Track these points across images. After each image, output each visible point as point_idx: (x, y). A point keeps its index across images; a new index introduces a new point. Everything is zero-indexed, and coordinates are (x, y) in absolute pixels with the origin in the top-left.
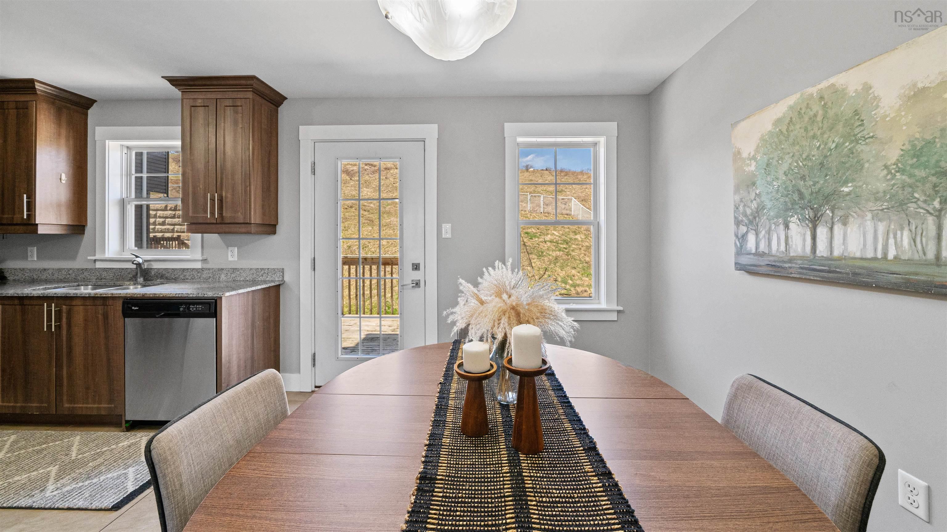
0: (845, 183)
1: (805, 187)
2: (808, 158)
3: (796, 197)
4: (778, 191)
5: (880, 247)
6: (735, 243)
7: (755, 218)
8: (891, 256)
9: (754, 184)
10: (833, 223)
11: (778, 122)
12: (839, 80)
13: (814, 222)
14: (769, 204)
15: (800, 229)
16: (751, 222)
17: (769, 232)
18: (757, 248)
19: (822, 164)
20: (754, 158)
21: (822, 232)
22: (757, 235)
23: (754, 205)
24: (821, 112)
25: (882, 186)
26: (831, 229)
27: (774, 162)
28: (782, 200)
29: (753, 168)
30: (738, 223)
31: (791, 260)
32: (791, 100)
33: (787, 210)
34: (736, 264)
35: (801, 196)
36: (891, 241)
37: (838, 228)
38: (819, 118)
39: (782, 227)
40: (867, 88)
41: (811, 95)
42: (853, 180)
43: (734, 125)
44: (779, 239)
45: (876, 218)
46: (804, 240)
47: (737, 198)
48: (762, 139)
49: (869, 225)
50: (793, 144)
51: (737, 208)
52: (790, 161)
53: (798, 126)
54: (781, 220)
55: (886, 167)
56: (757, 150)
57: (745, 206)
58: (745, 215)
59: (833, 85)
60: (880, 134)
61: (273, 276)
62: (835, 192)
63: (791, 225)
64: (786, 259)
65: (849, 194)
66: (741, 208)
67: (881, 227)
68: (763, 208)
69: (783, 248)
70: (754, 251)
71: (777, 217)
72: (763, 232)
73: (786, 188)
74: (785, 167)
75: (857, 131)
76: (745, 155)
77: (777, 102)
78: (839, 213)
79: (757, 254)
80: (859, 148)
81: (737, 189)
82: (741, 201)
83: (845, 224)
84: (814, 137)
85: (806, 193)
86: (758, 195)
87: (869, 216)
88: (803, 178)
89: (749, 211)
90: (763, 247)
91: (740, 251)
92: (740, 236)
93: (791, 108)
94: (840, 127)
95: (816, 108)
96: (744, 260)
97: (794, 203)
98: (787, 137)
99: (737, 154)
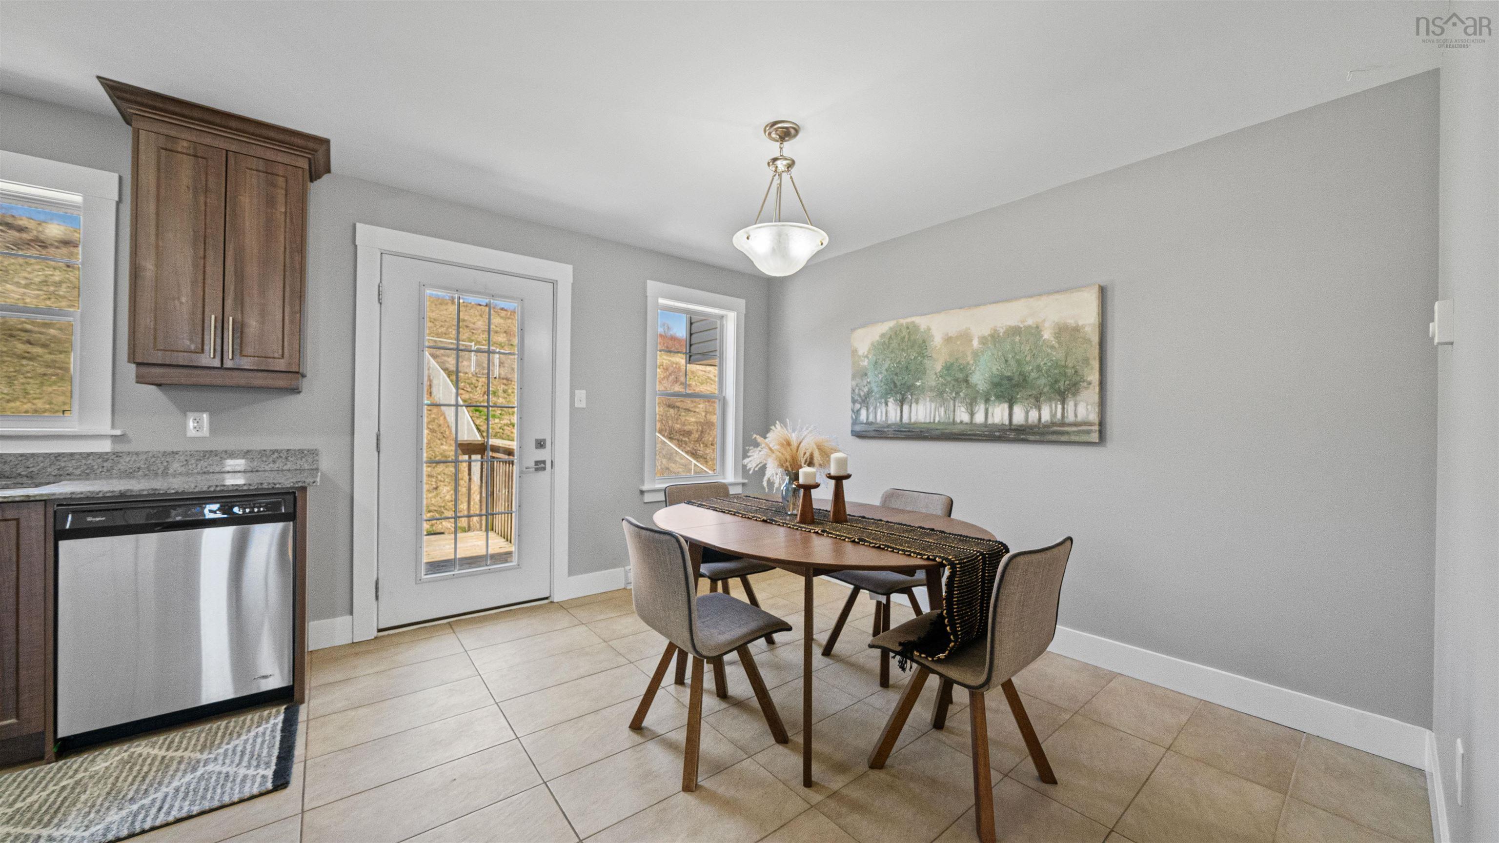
0: (918, 380)
1: (898, 380)
2: (899, 362)
3: (892, 386)
4: (881, 381)
5: (932, 416)
6: (852, 417)
7: (866, 398)
8: (936, 421)
9: (866, 375)
10: (911, 404)
11: (883, 335)
12: (915, 320)
13: (902, 402)
14: (875, 389)
15: (894, 407)
16: (863, 401)
17: (875, 408)
18: (867, 419)
19: (907, 367)
20: (867, 357)
21: (906, 408)
22: (867, 410)
23: (866, 389)
24: (907, 336)
25: (934, 384)
26: (911, 406)
27: (880, 361)
28: (884, 387)
29: (866, 363)
30: (854, 401)
31: (889, 426)
32: (891, 324)
33: (887, 394)
34: (852, 431)
35: (895, 385)
36: (937, 413)
37: (914, 405)
38: (906, 339)
39: (884, 405)
40: (928, 329)
41: (902, 325)
42: (921, 379)
43: (853, 330)
44: (882, 412)
45: (931, 401)
46: (896, 413)
47: (854, 383)
48: (872, 344)
49: (928, 404)
50: (892, 352)
51: (853, 390)
52: (889, 362)
53: (895, 341)
54: (883, 401)
55: (936, 374)
56: (869, 352)
57: (860, 389)
58: (859, 395)
59: (913, 322)
60: (934, 356)
61: (299, 462)
62: (913, 385)
63: (889, 404)
64: (886, 425)
65: (919, 386)
66: (857, 391)
67: (933, 405)
68: (872, 392)
69: (884, 419)
70: (865, 421)
71: (881, 397)
72: (872, 408)
73: (887, 380)
74: (886, 366)
75: (924, 352)
76: (860, 353)
77: (883, 322)
78: (915, 397)
79: (867, 423)
80: (925, 361)
81: (854, 377)
82: (857, 385)
83: (917, 403)
84: (903, 350)
85: (898, 384)
86: (869, 383)
87: (928, 399)
88: (896, 374)
89: (862, 394)
90: (871, 419)
91: (855, 422)
92: (855, 411)
93: (891, 329)
94: (916, 347)
95: (905, 333)
96: (858, 428)
97: (891, 390)
98: (888, 347)
99: (854, 352)
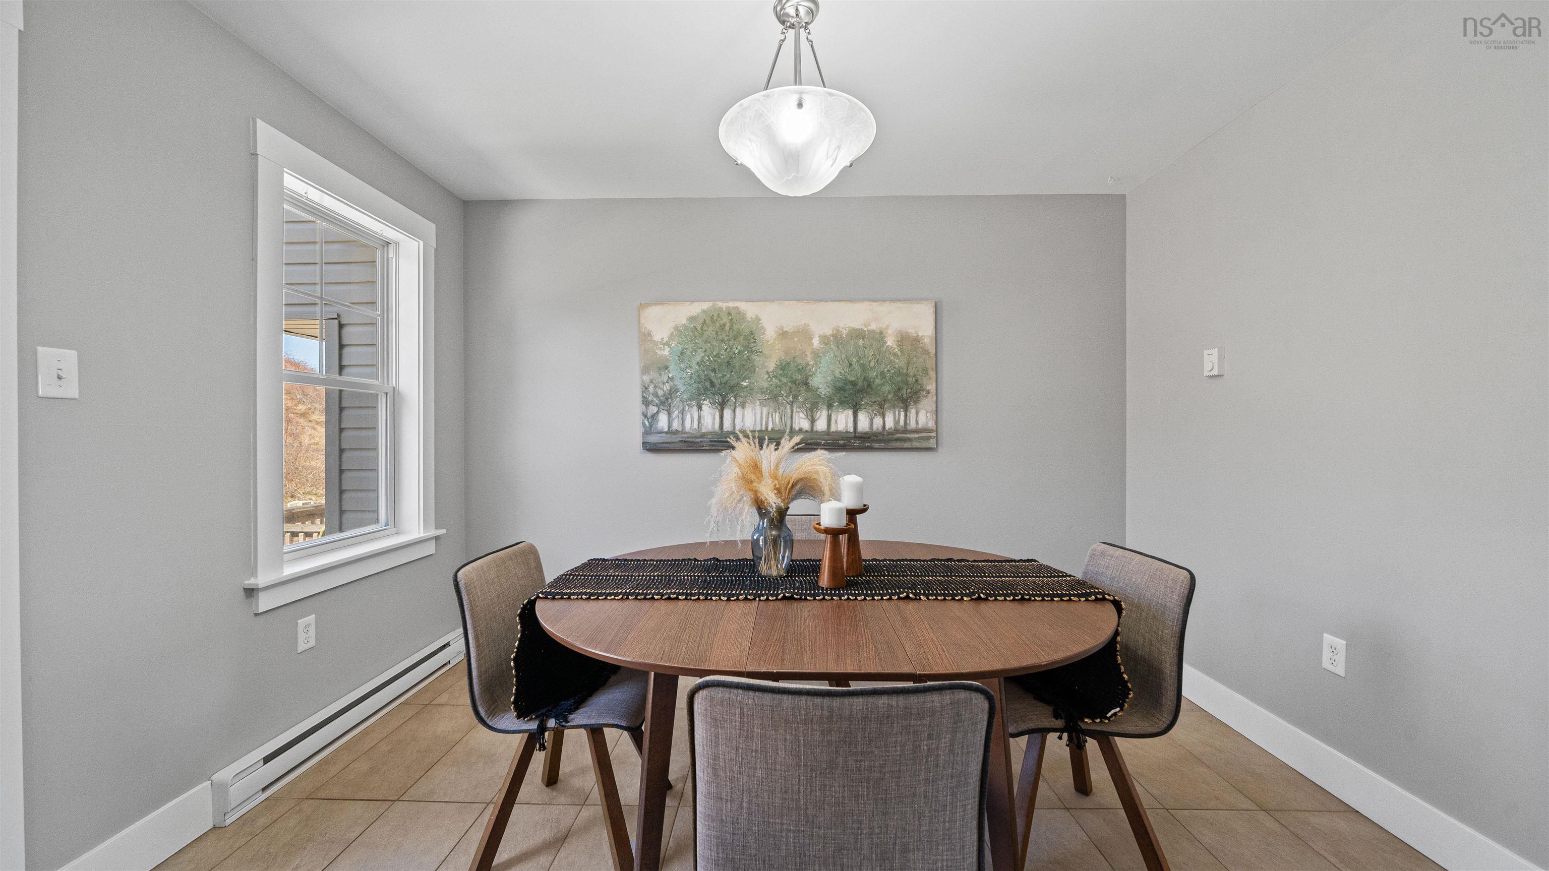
0: (744, 379)
1: (716, 378)
2: (718, 356)
3: (708, 384)
4: (691, 378)
5: (764, 423)
6: (643, 423)
7: (667, 399)
8: (770, 429)
9: (666, 368)
10: (735, 407)
11: (692, 319)
12: (743, 306)
13: (722, 406)
14: (682, 388)
15: (711, 411)
16: (662, 403)
17: (683, 412)
18: (669, 427)
19: (728, 362)
20: (667, 344)
21: (727, 413)
22: (669, 414)
23: (667, 387)
24: (728, 325)
25: (765, 385)
26: (734, 411)
27: (688, 353)
28: (695, 385)
29: (666, 352)
30: (646, 402)
31: (703, 435)
32: (706, 306)
33: (700, 395)
34: (644, 443)
35: (712, 384)
36: (770, 419)
37: (739, 411)
38: (727, 328)
39: (695, 408)
40: (758, 319)
41: (721, 309)
42: (749, 378)
43: (643, 306)
44: (692, 418)
45: (762, 404)
46: (714, 419)
47: (646, 378)
48: (676, 328)
49: (758, 408)
50: (706, 342)
51: (645, 388)
52: (702, 354)
53: (711, 329)
54: (694, 403)
55: (768, 373)
56: (671, 337)
57: (655, 387)
58: (656, 395)
59: (737, 308)
60: (765, 352)
62: (738, 385)
63: (704, 407)
64: (698, 435)
65: (746, 387)
66: (651, 389)
67: (765, 410)
68: (677, 391)
69: (695, 426)
70: (666, 429)
71: (691, 399)
72: (676, 413)
73: (699, 376)
74: (698, 359)
75: (752, 345)
76: (657, 338)
77: (692, 302)
78: (740, 400)
79: (670, 432)
80: (754, 357)
81: (645, 370)
82: (651, 382)
83: (743, 408)
84: (722, 341)
85: (717, 382)
86: (672, 379)
87: (758, 403)
88: (714, 370)
89: (660, 393)
90: (676, 425)
91: (649, 430)
92: (649, 415)
93: (704, 311)
94: (741, 338)
95: (725, 320)
96: (653, 439)
97: (706, 389)
98: (702, 335)
99: (645, 337)
